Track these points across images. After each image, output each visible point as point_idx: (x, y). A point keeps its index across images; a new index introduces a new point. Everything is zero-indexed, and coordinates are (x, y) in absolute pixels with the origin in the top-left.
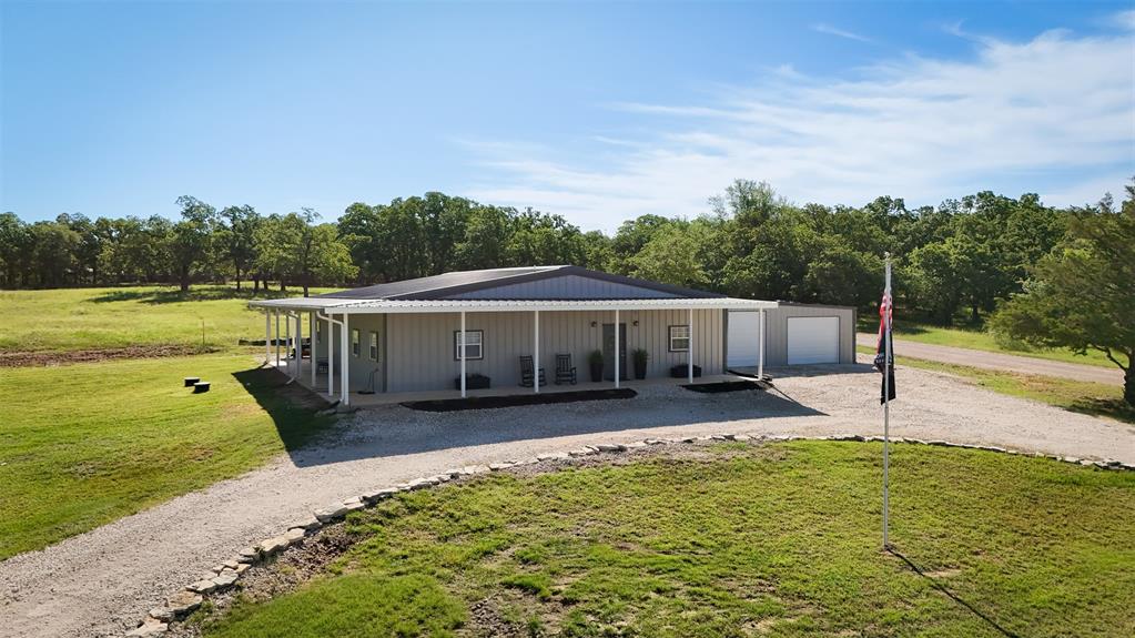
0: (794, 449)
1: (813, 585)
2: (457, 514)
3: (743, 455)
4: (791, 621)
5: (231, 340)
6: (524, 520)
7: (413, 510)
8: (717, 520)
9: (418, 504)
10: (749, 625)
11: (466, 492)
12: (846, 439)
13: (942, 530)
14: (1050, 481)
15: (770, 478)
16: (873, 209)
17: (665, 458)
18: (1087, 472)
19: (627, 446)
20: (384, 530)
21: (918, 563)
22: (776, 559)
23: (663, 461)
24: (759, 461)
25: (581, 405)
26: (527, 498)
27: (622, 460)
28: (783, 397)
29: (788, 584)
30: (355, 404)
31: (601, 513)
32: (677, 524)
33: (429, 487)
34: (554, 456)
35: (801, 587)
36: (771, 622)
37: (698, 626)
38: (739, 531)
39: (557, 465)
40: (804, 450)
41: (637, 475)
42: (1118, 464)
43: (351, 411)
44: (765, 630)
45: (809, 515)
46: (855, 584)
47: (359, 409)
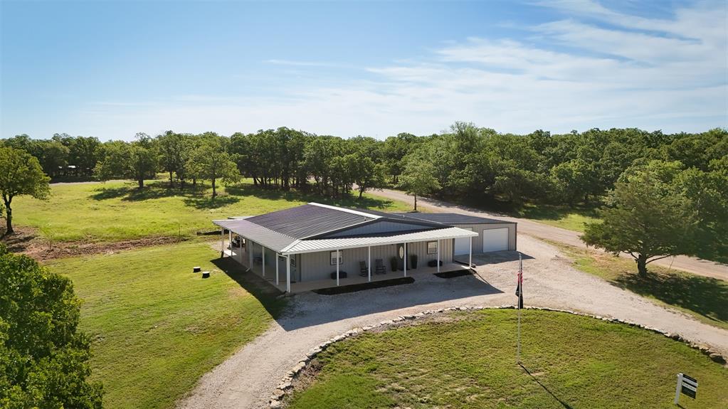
0: (485, 314)
1: (490, 381)
2: (357, 352)
3: (463, 318)
4: (482, 395)
5: (192, 232)
6: (382, 354)
7: (339, 351)
8: (455, 352)
9: (340, 348)
10: (468, 397)
11: (357, 342)
12: (507, 308)
13: (540, 354)
14: (587, 329)
15: (475, 330)
16: (533, 138)
17: (432, 321)
18: (604, 324)
19: (416, 315)
20: (332, 360)
21: (529, 370)
22: (477, 370)
23: (431, 323)
24: (470, 321)
25: (391, 289)
26: (380, 344)
27: (415, 323)
28: (481, 279)
29: (482, 380)
30: (294, 292)
31: (410, 350)
32: (440, 354)
33: (342, 340)
34: (387, 322)
35: (486, 382)
36: (476, 396)
37: (451, 398)
38: (463, 357)
39: (389, 327)
40: (489, 315)
41: (422, 331)
42: (617, 320)
43: (292, 295)
44: (474, 399)
45: (490, 348)
46: (506, 380)
47: (295, 294)
